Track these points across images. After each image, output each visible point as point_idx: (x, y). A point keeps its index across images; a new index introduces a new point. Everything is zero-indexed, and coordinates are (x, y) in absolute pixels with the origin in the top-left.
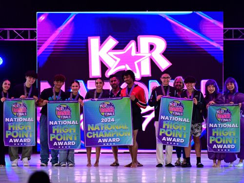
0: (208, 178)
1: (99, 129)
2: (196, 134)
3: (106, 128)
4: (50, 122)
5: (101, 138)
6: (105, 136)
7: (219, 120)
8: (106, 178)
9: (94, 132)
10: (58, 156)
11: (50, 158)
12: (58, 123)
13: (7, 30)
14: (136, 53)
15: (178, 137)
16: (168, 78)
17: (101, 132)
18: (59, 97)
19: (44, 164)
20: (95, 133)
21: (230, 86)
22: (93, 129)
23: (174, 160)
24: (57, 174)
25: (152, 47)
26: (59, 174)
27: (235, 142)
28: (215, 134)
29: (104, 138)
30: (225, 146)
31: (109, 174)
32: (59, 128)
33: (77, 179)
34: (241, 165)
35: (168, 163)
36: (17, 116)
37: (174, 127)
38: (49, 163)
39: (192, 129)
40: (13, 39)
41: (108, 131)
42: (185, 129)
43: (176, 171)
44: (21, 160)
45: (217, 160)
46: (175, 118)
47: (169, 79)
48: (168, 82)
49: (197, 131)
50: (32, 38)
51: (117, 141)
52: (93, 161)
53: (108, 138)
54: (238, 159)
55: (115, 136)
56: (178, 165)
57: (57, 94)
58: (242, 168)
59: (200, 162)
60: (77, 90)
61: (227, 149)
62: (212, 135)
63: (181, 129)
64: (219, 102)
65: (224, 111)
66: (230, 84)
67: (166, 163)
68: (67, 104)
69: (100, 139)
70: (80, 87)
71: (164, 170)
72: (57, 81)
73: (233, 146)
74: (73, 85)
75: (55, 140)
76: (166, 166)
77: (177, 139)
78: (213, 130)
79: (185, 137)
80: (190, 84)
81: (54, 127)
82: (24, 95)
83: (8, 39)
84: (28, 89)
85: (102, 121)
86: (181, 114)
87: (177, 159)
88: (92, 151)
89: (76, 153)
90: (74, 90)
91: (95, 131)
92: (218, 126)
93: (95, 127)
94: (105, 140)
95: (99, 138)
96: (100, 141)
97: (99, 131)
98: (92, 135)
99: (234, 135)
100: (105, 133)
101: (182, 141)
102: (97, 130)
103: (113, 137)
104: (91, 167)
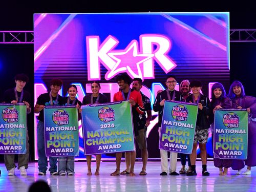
0: (214, 187)
1: (99, 136)
2: (202, 141)
3: (106, 134)
4: (47, 128)
5: (102, 145)
6: (106, 143)
7: (226, 125)
8: (107, 187)
9: (93, 139)
10: (57, 165)
11: (49, 167)
12: (55, 129)
13: (2, 33)
14: (138, 54)
15: (181, 144)
16: (173, 81)
17: (101, 139)
18: (56, 102)
19: (42, 173)
20: (95, 140)
21: (237, 89)
22: (92, 136)
23: (179, 167)
24: (56, 183)
25: (155, 47)
26: (57, 184)
27: (242, 149)
28: (222, 140)
29: (104, 145)
30: (232, 153)
31: (111, 184)
32: (56, 134)
33: (76, 188)
34: (249, 173)
35: (173, 172)
36: (8, 122)
37: (177, 132)
38: (48, 172)
39: (197, 135)
40: (9, 41)
41: (108, 138)
42: (188, 135)
43: (181, 180)
44: (19, 169)
45: (223, 168)
46: (178, 124)
47: (174, 83)
48: (174, 86)
49: (203, 137)
50: (29, 41)
51: (118, 147)
52: (94, 169)
53: (109, 145)
54: (246, 167)
55: (116, 143)
56: (183, 173)
57: (54, 99)
58: (250, 176)
59: (206, 170)
60: (74, 95)
61: (234, 156)
62: (218, 141)
63: (184, 135)
64: (225, 107)
65: (232, 116)
66: (236, 87)
67: (170, 171)
68: (65, 109)
69: (100, 147)
70: (77, 91)
71: (169, 179)
72: (54, 85)
73: (240, 153)
74: (70, 89)
75: (52, 147)
76: (170, 174)
77: (180, 145)
78: (220, 135)
79: (188, 143)
80: (196, 88)
81: (50, 134)
82: (15, 100)
83: (4, 42)
84: (19, 94)
85: (102, 127)
86: (185, 119)
87: (182, 167)
88: (92, 159)
89: (76, 161)
90: (71, 95)
91: (95, 138)
92: (225, 131)
93: (95, 134)
94: (105, 147)
95: (100, 145)
96: (100, 148)
97: (99, 138)
98: (92, 142)
99: (242, 141)
100: (106, 139)
101: (185, 147)
102: (97, 137)
103: (114, 144)
104: (92, 176)
